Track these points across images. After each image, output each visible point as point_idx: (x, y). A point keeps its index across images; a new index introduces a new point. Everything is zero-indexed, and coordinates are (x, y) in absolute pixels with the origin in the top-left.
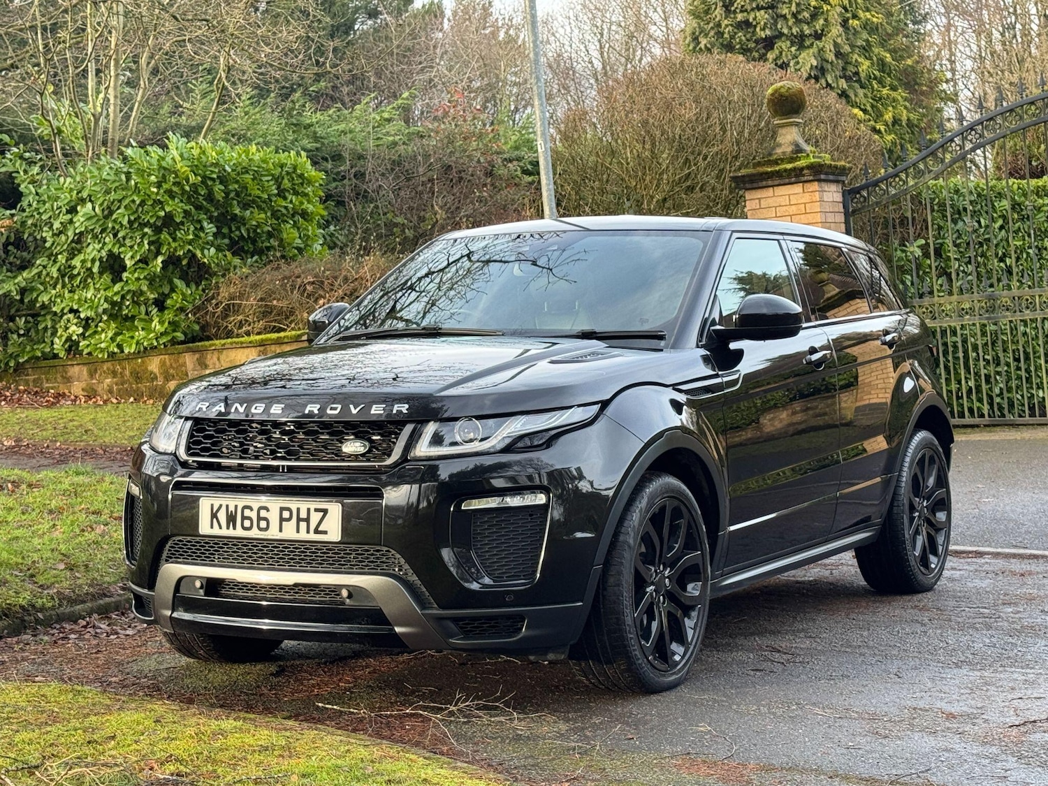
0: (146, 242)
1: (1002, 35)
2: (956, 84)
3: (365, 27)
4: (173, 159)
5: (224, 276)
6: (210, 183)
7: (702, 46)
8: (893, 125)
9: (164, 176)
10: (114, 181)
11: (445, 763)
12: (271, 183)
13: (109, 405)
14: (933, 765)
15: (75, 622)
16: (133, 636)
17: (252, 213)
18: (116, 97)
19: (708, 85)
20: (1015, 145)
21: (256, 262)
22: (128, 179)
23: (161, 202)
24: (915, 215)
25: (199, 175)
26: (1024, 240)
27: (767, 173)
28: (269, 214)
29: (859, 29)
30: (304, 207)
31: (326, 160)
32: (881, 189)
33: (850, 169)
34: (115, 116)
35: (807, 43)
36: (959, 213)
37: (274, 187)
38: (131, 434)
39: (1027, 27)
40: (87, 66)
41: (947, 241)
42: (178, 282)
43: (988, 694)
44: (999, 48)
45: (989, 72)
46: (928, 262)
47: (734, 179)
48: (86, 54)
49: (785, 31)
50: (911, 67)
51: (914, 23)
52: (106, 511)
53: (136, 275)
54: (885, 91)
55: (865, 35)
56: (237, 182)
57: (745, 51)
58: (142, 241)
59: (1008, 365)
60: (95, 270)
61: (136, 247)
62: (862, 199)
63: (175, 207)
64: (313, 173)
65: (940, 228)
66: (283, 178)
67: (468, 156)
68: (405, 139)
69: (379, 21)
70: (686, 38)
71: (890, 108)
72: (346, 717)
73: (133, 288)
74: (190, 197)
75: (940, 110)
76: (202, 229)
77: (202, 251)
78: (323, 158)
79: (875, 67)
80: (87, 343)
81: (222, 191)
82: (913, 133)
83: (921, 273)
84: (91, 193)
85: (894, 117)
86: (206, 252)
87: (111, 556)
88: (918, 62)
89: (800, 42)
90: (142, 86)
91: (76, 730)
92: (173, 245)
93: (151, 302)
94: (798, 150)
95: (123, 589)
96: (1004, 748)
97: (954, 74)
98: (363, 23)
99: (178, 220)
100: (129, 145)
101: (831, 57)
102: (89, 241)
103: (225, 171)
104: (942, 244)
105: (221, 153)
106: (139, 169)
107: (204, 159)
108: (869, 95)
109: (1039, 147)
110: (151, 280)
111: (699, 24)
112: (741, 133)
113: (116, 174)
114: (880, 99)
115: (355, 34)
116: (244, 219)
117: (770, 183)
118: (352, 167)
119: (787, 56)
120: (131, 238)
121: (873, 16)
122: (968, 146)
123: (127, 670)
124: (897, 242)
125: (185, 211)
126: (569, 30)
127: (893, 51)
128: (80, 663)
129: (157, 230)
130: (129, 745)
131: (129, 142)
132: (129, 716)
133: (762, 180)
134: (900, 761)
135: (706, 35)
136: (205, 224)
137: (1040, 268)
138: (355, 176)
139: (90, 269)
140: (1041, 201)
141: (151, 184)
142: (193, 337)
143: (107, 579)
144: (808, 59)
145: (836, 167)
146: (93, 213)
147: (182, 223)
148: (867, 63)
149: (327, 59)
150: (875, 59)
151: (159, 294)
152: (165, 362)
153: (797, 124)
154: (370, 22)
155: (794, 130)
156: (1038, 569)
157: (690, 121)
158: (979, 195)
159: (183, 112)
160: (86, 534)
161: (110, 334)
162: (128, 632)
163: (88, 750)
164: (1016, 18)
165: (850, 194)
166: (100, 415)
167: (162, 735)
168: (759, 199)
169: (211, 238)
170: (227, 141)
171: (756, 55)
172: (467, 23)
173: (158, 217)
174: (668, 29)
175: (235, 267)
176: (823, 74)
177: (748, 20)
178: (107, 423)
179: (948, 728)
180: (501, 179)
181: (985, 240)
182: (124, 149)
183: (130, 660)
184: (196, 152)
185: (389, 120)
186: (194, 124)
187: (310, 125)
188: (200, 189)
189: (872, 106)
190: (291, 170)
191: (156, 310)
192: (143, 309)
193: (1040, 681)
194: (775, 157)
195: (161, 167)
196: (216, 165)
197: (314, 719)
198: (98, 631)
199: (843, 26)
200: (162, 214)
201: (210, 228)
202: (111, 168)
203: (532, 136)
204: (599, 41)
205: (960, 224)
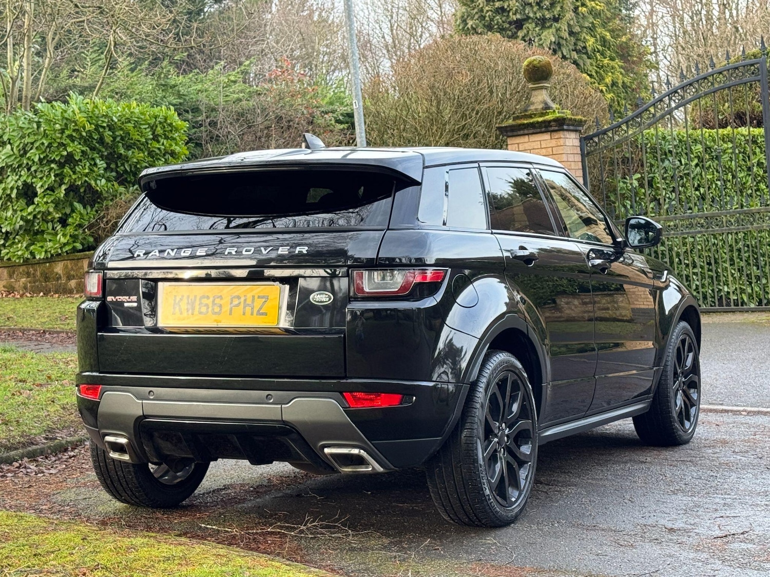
0: (52, 175)
1: (692, 18)
2: (657, 55)
3: (212, 10)
4: (73, 111)
5: (112, 200)
6: (101, 130)
7: (469, 26)
8: (612, 87)
9: (66, 125)
10: (28, 128)
11: (302, 569)
12: (148, 130)
13: (25, 298)
14: (661, 567)
15: (11, 464)
16: (55, 474)
17: (133, 152)
18: (28, 64)
19: (479, 58)
20: (706, 103)
21: (137, 189)
22: (39, 127)
23: (64, 145)
24: (633, 156)
25: (93, 124)
26: (713, 174)
27: (524, 124)
28: (146, 154)
29: (586, 14)
30: (172, 148)
31: (187, 112)
32: (608, 137)
33: (585, 121)
34: (28, 79)
35: (548, 24)
36: (666, 154)
37: (150, 133)
38: (43, 320)
39: (710, 13)
40: (6, 41)
41: (657, 175)
42: (76, 204)
43: (698, 514)
44: (689, 28)
45: (682, 47)
46: (643, 191)
47: (499, 128)
48: (6, 32)
49: (531, 15)
50: (626, 43)
51: (627, 10)
52: (30, 380)
53: (45, 200)
54: (606, 61)
55: (591, 19)
56: (122, 129)
57: (501, 30)
58: (50, 174)
59: (702, 267)
60: (13, 196)
61: (45, 178)
62: (594, 144)
63: (75, 148)
64: (180, 122)
65: (652, 165)
66: (157, 126)
67: (294, 110)
68: (247, 96)
69: (223, 5)
70: (457, 20)
71: (610, 74)
72: (223, 535)
73: (43, 209)
74: (86, 141)
75: (646, 75)
76: (95, 164)
77: (96, 180)
78: (184, 111)
79: (599, 43)
80: (7, 251)
81: (111, 136)
82: (627, 92)
83: (638, 199)
84: (10, 137)
85: (612, 80)
86: (98, 182)
87: (36, 414)
88: (630, 39)
89: (543, 23)
90: (49, 56)
91: (23, 546)
92: (74, 177)
93: (56, 220)
94: (547, 107)
95: (46, 439)
96: (712, 554)
97: (656, 48)
98: (210, 7)
99: (77, 158)
100: (39, 101)
101: (565, 35)
102: (9, 174)
103: (113, 121)
104: (653, 178)
105: (109, 107)
106: (47, 119)
107: (97, 112)
108: (594, 64)
109: (724, 105)
110: (57, 203)
111: (466, 9)
112: (504, 94)
113: (29, 123)
114: (602, 67)
115: (204, 15)
116: (127, 158)
117: (526, 132)
118: (207, 118)
119: (532, 34)
120: (41, 171)
121: (597, 5)
122: (673, 105)
123: (53, 500)
124: (619, 176)
125: (83, 152)
126: (367, 13)
127: (612, 31)
128: (17, 495)
129: (61, 165)
130: (65, 557)
131: (39, 98)
132: (62, 535)
133: (520, 130)
134: (637, 564)
135: (472, 19)
136: (98, 161)
137: (726, 195)
138: (209, 124)
139: (9, 195)
140: (726, 145)
141: (55, 130)
142: (88, 246)
143: (33, 431)
144: (549, 36)
145: (575, 120)
146: (12, 153)
147: (80, 160)
148: (593, 40)
149: (191, 37)
150: (598, 36)
151: (62, 214)
152: (67, 266)
153: (546, 88)
154: (216, 6)
155: (544, 92)
156: (728, 421)
157: (466, 85)
158: (680, 141)
159: (78, 76)
160: (16, 397)
161: (25, 245)
162: (51, 471)
163: (35, 561)
164: (702, 6)
165: (585, 140)
166: (18, 306)
167: (89, 550)
168: (518, 144)
169: (102, 172)
170: (112, 97)
171: (510, 33)
172: (290, 7)
173: (62, 156)
174: (441, 12)
175: (121, 194)
176: (560, 48)
177: (503, 7)
178: (24, 312)
179: (671, 540)
180: (320, 127)
181: (685, 174)
182: (35, 104)
183: (55, 492)
184: (90, 107)
185: (235, 82)
186: (86, 84)
187: (175, 86)
188: (93, 134)
189: (597, 72)
190: (162, 120)
191: (60, 226)
192: (50, 225)
193: (735, 504)
194: (530, 112)
195: (63, 118)
196: (106, 116)
197: (198, 536)
198: (29, 470)
199: (574, 12)
200: (65, 153)
201: (101, 164)
202: (25, 118)
203: (342, 95)
204: (390, 21)
205: (667, 162)
